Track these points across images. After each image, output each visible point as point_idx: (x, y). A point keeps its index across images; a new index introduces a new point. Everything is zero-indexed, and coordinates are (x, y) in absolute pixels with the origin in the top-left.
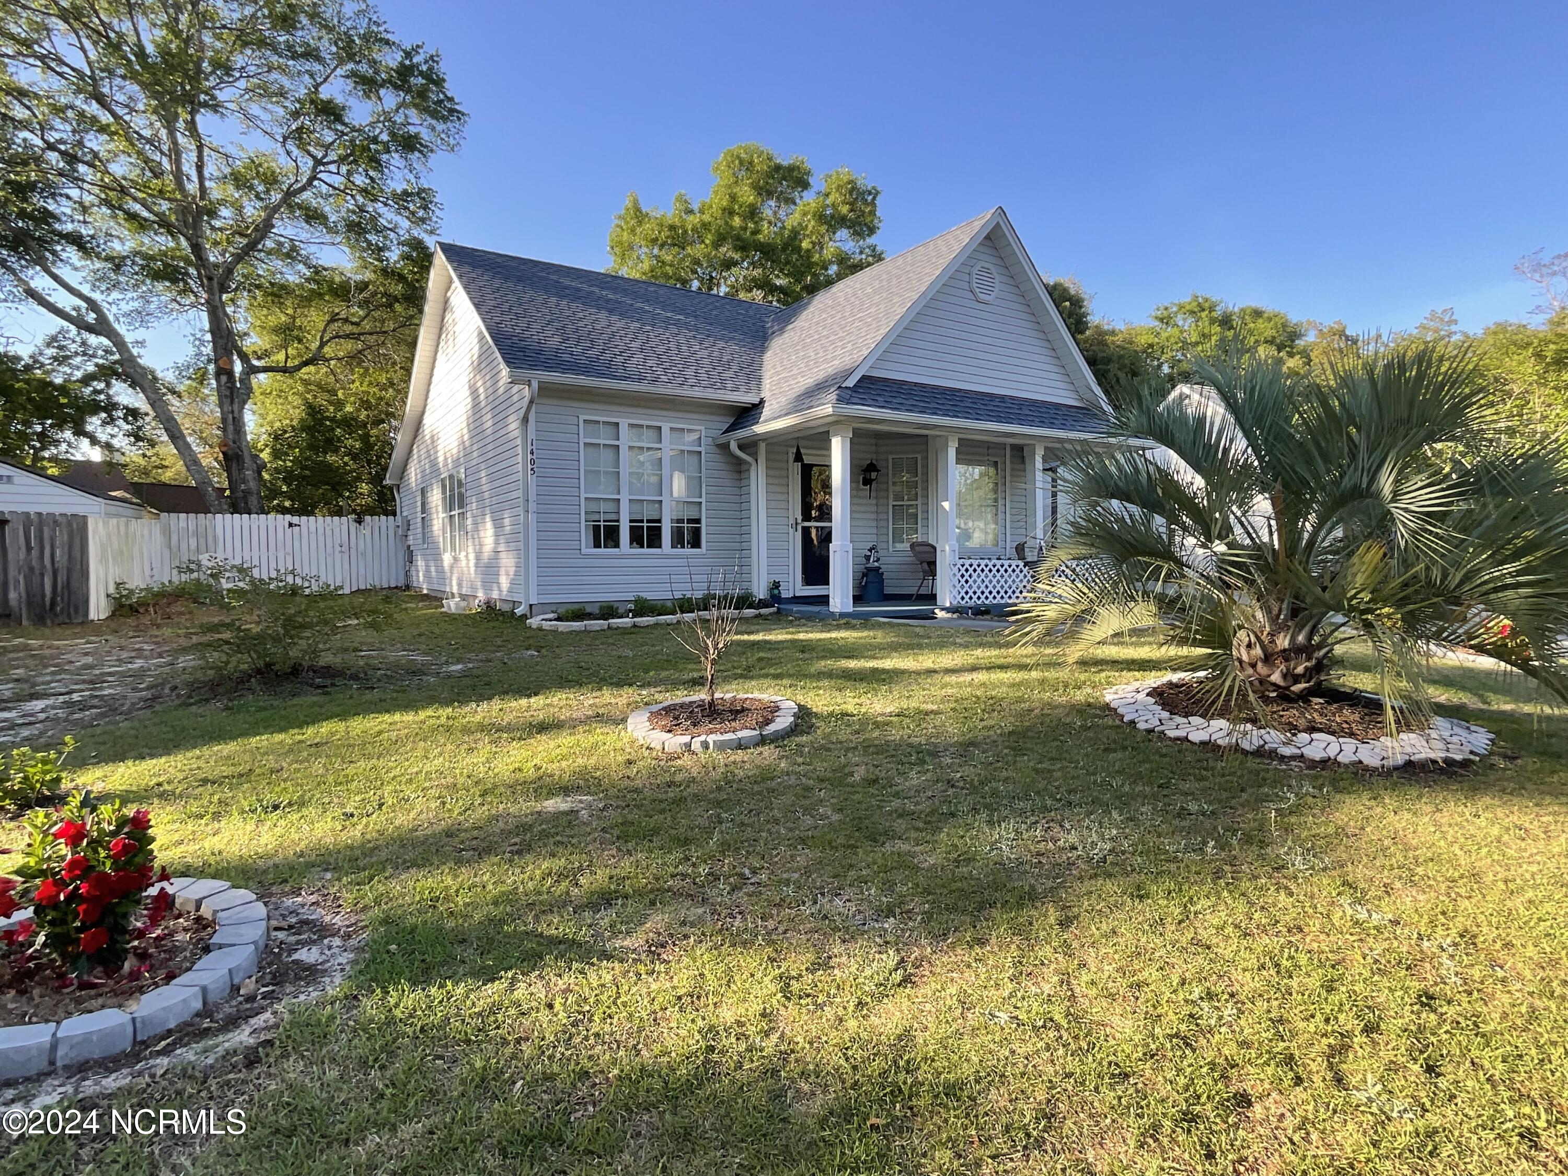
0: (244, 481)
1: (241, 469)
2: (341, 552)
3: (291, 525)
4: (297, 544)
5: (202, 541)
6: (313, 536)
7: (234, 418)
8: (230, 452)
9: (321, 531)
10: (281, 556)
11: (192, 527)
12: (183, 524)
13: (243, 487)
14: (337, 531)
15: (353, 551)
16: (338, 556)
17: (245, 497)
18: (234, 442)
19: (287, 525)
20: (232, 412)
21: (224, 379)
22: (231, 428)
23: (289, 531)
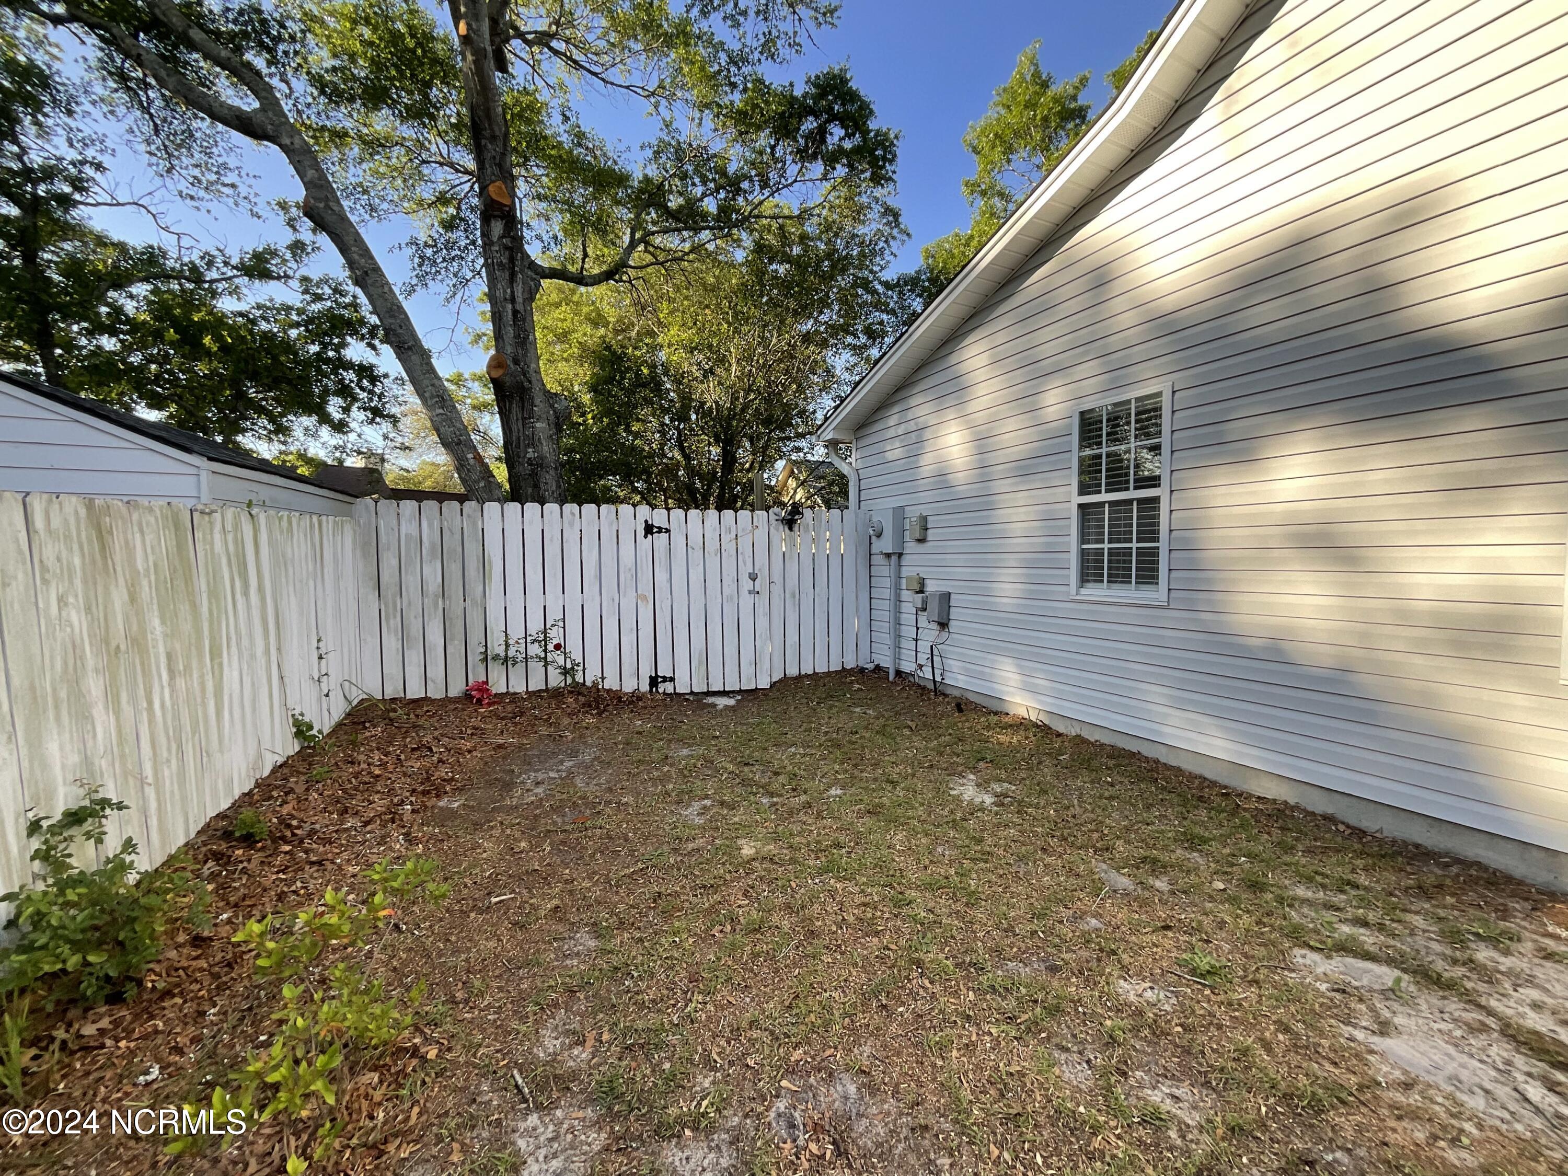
0: (533, 442)
1: (528, 417)
2: (752, 592)
3: (649, 529)
4: (661, 577)
5: (454, 569)
6: (697, 555)
7: (515, 312)
8: (508, 380)
9: (712, 546)
10: (628, 603)
11: (429, 534)
12: (408, 528)
13: (531, 453)
14: (745, 544)
15: (777, 589)
16: (747, 601)
17: (533, 474)
18: (516, 362)
19: (641, 532)
20: (513, 300)
21: (497, 228)
22: (509, 332)
23: (645, 543)
